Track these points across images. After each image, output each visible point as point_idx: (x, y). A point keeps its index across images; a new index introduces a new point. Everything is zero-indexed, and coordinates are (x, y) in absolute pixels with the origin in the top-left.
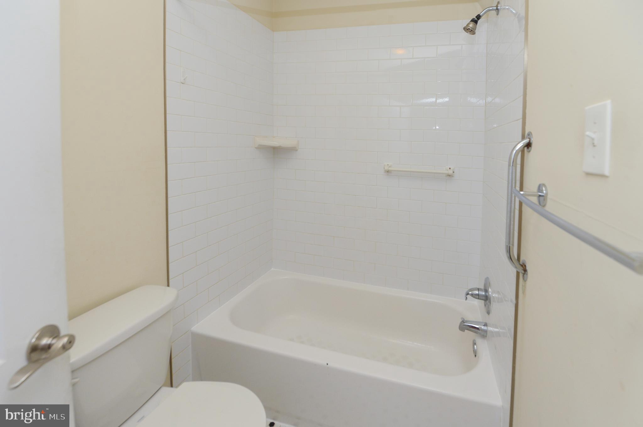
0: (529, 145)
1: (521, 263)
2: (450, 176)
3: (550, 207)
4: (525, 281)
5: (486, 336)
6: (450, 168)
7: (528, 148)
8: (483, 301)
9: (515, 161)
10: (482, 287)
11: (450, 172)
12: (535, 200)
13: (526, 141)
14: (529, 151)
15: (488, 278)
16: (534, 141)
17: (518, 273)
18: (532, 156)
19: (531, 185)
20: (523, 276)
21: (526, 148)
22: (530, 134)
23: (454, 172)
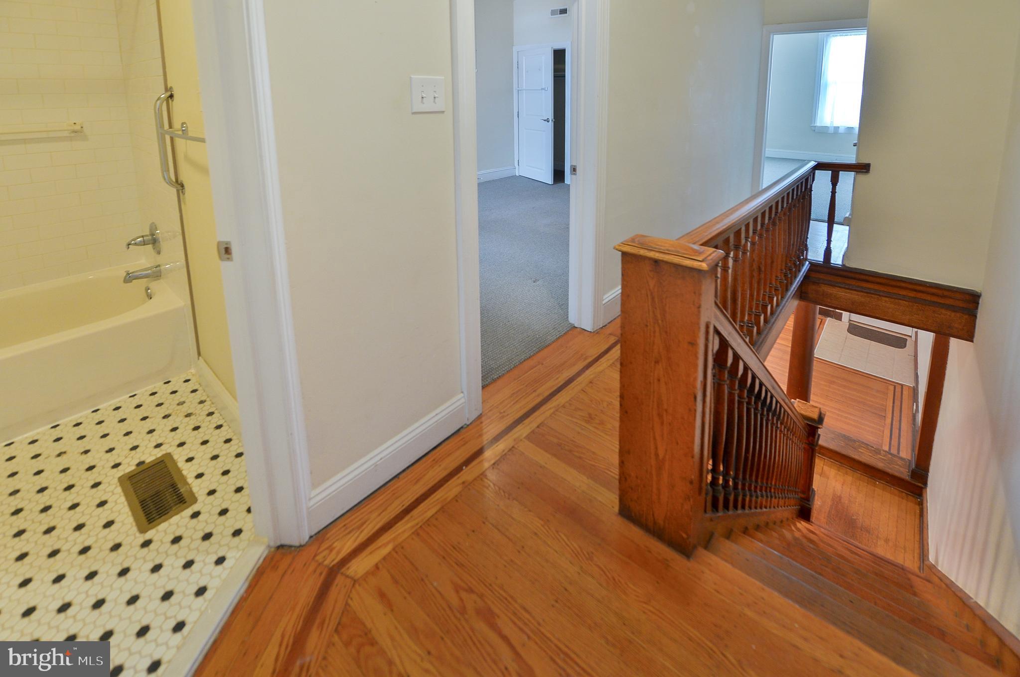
0: (171, 96)
1: (179, 183)
2: (76, 132)
3: (190, 134)
4: (184, 194)
5: (160, 276)
6: (75, 123)
7: (171, 98)
8: (150, 246)
9: (160, 109)
10: (148, 233)
11: (77, 127)
12: (180, 133)
13: (169, 94)
14: (173, 101)
15: (153, 223)
16: (175, 93)
17: (178, 191)
18: (176, 104)
19: (177, 125)
20: (182, 192)
21: (169, 98)
22: (171, 88)
23: (82, 127)
